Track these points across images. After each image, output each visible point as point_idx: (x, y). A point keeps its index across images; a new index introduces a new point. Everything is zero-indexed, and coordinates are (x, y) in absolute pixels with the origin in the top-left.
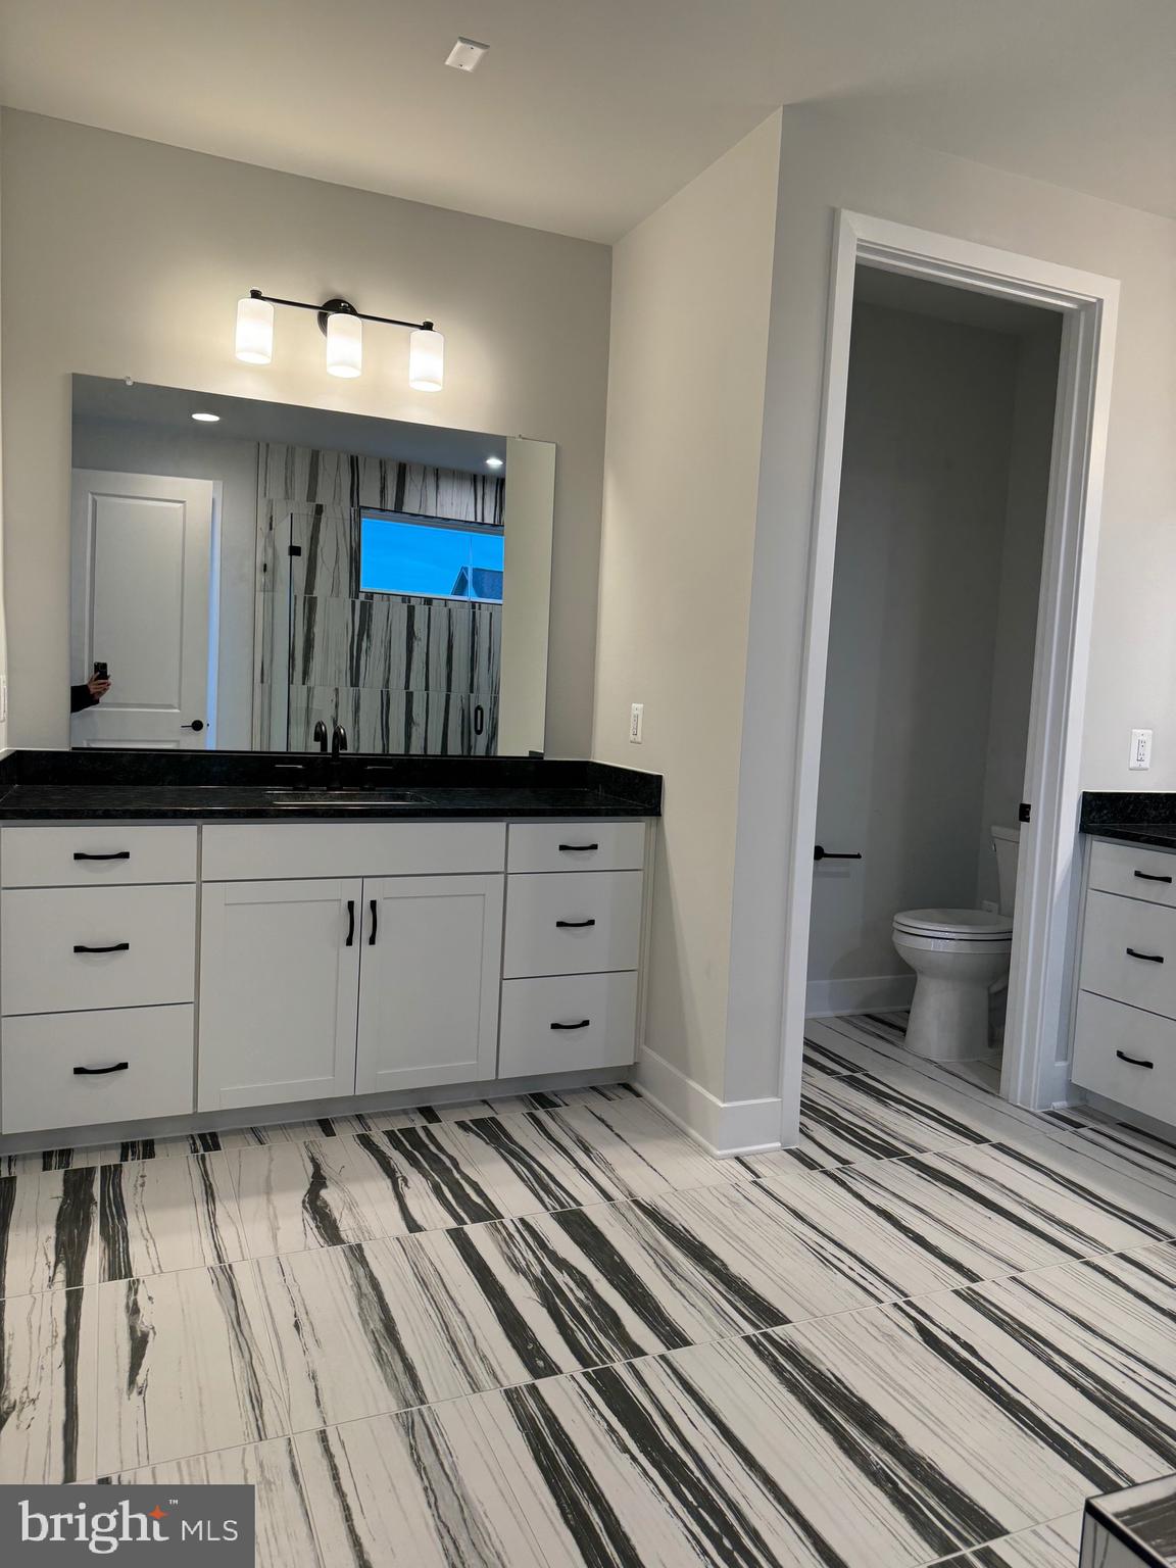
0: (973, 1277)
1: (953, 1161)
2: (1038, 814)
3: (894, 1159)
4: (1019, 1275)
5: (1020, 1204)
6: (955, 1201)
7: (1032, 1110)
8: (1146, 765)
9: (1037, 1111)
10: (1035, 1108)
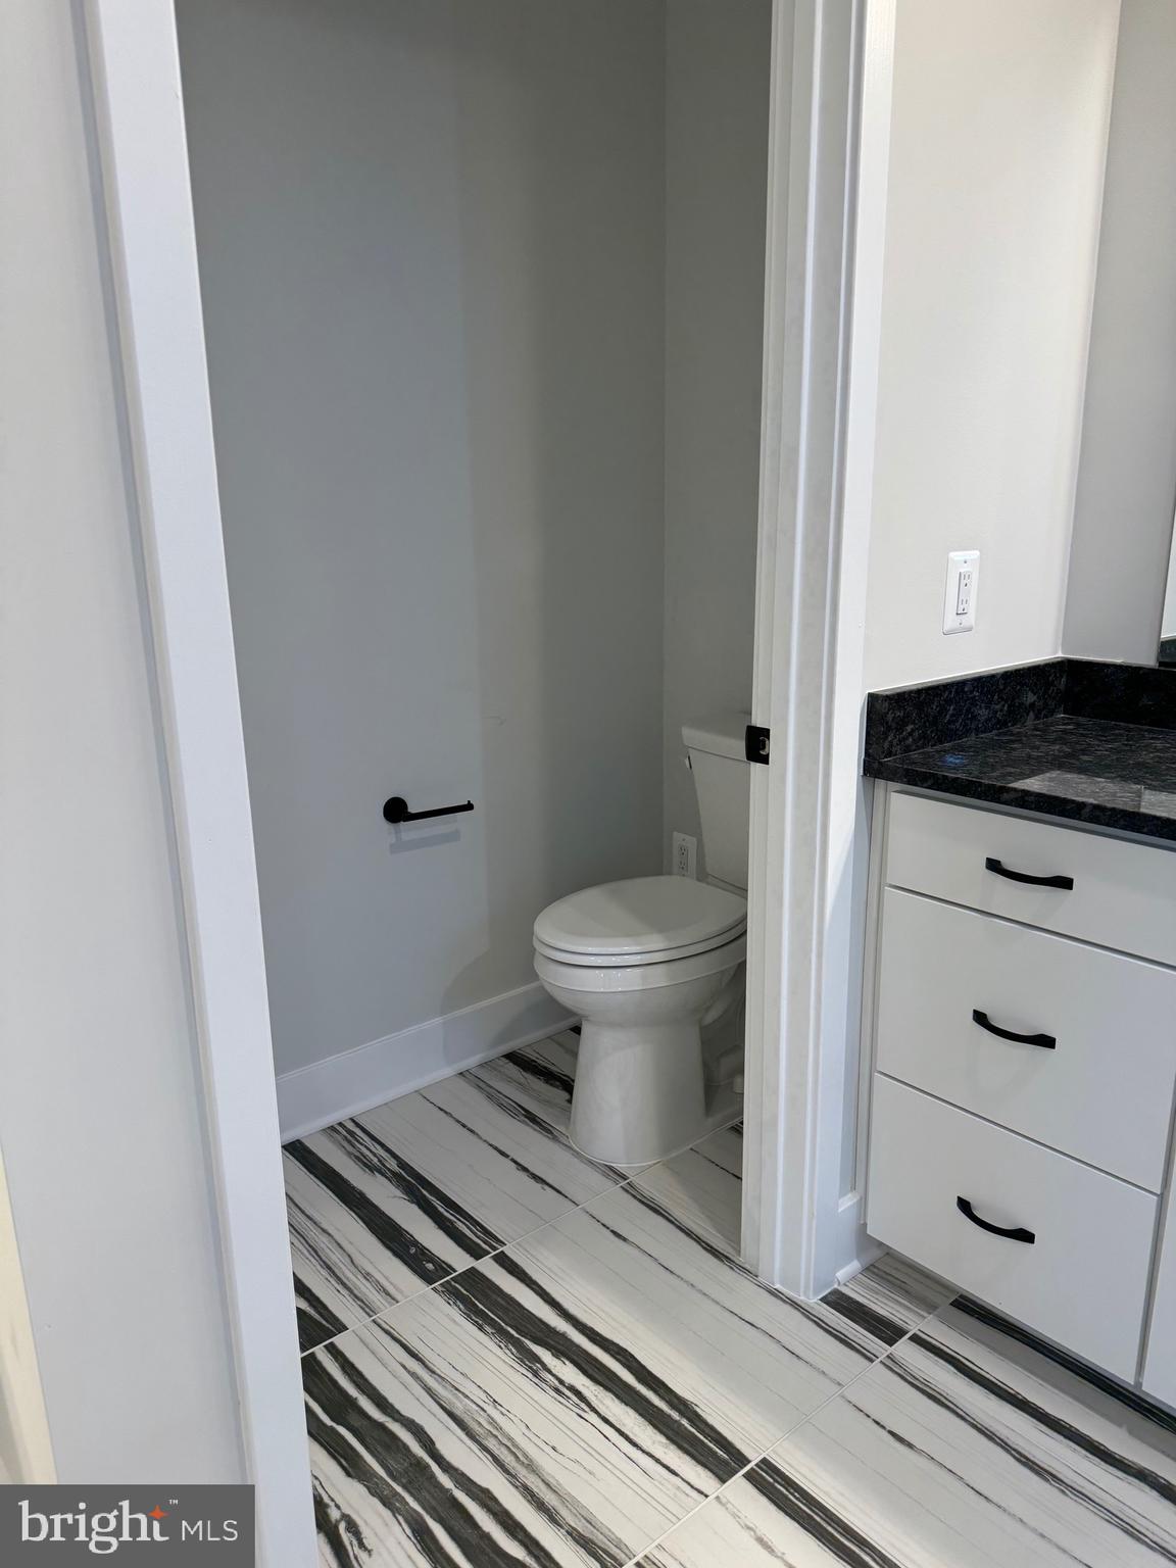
2: (784, 746)
7: (801, 1298)
8: (970, 619)
9: (812, 1301)
10: (805, 1294)
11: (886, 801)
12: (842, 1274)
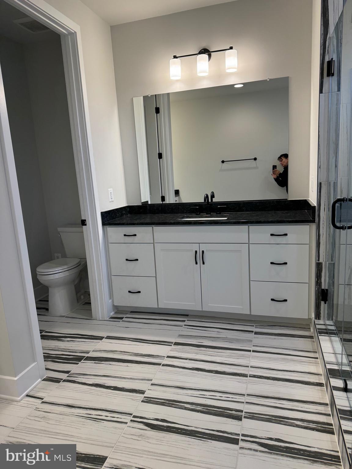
0: (142, 392)
1: (100, 351)
2: (89, 222)
3: (82, 361)
4: (152, 382)
5: (131, 355)
6: (114, 366)
7: (106, 319)
8: (113, 200)
9: (108, 319)
10: (106, 318)
11: (107, 230)
12: (111, 314)
